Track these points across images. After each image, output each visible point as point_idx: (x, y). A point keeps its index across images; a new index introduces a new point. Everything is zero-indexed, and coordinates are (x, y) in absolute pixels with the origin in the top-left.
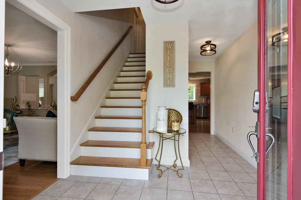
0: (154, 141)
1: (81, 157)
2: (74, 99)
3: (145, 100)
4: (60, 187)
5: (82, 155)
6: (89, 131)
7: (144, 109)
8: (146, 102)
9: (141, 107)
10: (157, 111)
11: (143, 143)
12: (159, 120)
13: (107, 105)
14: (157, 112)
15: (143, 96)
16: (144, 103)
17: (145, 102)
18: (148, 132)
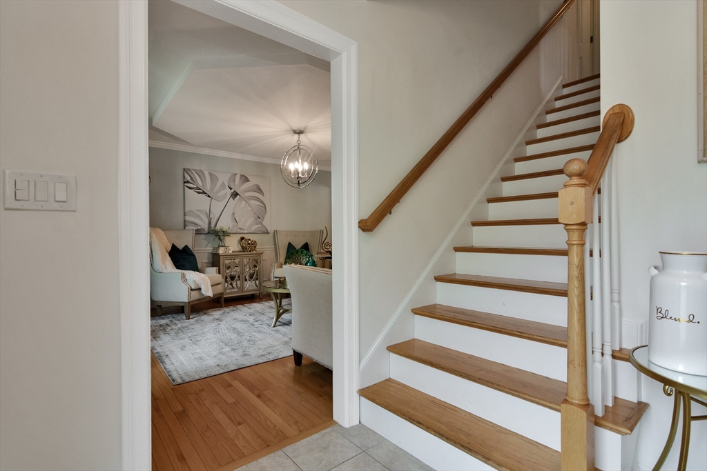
0: (644, 400)
1: (389, 380)
2: (368, 226)
3: (584, 224)
4: (325, 448)
5: (394, 377)
6: (415, 313)
7: (576, 260)
8: (588, 231)
9: (564, 253)
10: (656, 272)
11: (572, 404)
12: (662, 314)
13: (476, 244)
14: (652, 279)
15: (572, 203)
16: (575, 236)
17: (584, 230)
18: (608, 358)
